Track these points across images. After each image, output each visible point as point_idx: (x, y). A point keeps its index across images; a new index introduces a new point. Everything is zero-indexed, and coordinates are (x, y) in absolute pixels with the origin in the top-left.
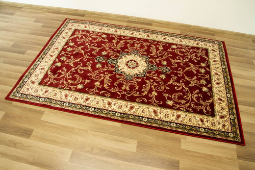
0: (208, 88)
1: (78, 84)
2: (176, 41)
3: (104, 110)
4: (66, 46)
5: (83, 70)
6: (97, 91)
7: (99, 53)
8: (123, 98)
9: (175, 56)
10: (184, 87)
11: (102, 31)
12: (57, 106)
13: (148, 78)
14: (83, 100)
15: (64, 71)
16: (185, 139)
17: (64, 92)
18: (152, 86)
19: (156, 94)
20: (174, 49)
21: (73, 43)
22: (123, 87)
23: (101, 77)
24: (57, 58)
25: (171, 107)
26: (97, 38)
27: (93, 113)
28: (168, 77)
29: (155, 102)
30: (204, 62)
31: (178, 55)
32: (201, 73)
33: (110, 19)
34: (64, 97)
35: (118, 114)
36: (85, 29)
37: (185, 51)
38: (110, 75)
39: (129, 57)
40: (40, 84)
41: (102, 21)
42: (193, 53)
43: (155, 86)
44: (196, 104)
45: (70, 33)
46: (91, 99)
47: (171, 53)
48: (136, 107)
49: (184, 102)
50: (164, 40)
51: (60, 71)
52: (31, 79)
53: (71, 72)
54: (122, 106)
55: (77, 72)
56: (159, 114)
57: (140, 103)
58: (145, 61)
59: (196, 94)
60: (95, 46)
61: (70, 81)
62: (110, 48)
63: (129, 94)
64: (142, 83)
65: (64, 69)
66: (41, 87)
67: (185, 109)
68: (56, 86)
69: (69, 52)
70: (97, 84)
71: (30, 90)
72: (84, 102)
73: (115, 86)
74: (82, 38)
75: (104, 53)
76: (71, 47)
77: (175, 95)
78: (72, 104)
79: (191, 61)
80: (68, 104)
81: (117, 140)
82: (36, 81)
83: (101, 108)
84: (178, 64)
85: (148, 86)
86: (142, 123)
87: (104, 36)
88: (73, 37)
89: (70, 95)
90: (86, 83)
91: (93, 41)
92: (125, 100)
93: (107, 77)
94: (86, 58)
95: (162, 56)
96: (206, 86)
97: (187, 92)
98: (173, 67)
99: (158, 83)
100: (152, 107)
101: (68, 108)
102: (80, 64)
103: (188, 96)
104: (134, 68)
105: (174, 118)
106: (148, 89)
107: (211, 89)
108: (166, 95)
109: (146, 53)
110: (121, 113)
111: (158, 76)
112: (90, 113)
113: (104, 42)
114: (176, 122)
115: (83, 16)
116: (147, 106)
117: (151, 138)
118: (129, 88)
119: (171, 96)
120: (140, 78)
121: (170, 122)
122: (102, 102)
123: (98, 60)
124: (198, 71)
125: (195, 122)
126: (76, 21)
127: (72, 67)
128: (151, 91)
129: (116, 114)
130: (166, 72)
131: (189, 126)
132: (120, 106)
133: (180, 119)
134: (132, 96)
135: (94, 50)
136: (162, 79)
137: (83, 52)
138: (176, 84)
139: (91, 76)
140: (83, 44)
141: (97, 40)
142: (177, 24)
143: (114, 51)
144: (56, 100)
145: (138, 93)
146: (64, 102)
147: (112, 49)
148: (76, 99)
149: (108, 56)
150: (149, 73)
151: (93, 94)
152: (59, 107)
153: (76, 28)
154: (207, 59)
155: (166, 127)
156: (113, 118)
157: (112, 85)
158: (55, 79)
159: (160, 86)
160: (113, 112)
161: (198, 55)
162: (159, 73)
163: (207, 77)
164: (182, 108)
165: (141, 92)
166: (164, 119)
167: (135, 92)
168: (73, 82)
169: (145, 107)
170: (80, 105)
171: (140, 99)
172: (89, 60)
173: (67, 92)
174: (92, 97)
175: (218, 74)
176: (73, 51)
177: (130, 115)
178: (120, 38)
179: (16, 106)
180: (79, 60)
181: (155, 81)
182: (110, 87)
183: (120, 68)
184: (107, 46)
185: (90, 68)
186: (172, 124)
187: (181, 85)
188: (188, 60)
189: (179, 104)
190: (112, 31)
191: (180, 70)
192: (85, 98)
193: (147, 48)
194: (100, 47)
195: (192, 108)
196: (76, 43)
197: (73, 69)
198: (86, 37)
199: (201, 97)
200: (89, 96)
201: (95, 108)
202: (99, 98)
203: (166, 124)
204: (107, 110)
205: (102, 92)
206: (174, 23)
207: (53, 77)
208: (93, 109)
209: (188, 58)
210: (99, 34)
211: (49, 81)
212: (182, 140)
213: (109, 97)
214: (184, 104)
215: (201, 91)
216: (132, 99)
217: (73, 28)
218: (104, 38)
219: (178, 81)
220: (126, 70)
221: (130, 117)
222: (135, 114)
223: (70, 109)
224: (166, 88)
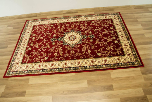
0: (118, 41)
1: (45, 57)
2: (93, 18)
3: (64, 68)
4: (31, 37)
5: (45, 48)
6: (57, 59)
7: (52, 36)
8: (72, 58)
9: (95, 27)
10: (104, 43)
11: (50, 23)
12: (36, 73)
13: (84, 44)
14: (50, 66)
15: (34, 52)
16: (113, 72)
17: (38, 64)
18: (87, 48)
19: (90, 51)
20: (94, 23)
21: (35, 34)
22: (70, 52)
23: (56, 50)
24: (28, 45)
25: (101, 57)
26: (48, 28)
27: (58, 72)
28: (94, 40)
29: (91, 56)
30: (112, 27)
31: (97, 26)
32: (112, 33)
33: (52, 15)
34: (38, 67)
35: (72, 68)
36: (39, 24)
37: (100, 23)
38: (61, 47)
39: (70, 34)
40: (22, 63)
41: (48, 17)
42: (104, 23)
43: (88, 47)
44: (114, 51)
45: (31, 29)
46: (54, 64)
47: (92, 26)
48: (81, 62)
49: (107, 51)
50: (87, 20)
51: (32, 52)
52: (16, 62)
53: (38, 52)
55: (42, 51)
56: (95, 62)
57: (83, 59)
58: (79, 34)
59: (112, 45)
60: (48, 33)
61: (39, 57)
62: (57, 32)
63: (75, 55)
64: (81, 47)
65: (34, 50)
66: (23, 65)
67: (108, 55)
68: (32, 62)
69: (34, 40)
70: (56, 54)
71: (17, 68)
72: (51, 67)
73: (66, 53)
74: (39, 30)
75: (55, 36)
76: (34, 37)
77: (101, 49)
78: (44, 69)
79: (104, 28)
80: (42, 70)
81: (76, 83)
82: (19, 62)
83: (62, 67)
84: (98, 31)
85: (85, 48)
87: (52, 25)
88: (33, 31)
89: (42, 65)
90: (49, 55)
91: (46, 30)
92: (74, 59)
93: (60, 49)
94: (45, 41)
95: (88, 29)
96: (116, 40)
97: (107, 46)
98: (95, 34)
99: (89, 45)
100: (90, 59)
101: (42, 73)
102: (42, 46)
103: (108, 48)
104: (74, 40)
105: (103, 62)
106: (85, 50)
107: (119, 41)
108: (96, 51)
109: (78, 30)
110: (74, 67)
111: (89, 41)
112: (56, 72)
113: (53, 29)
114: (105, 64)
115: (36, 16)
116: (87, 59)
117: (94, 76)
118: (74, 52)
119: (99, 50)
120: (79, 45)
121: (102, 65)
122: (61, 64)
123: (52, 41)
124: (110, 33)
125: (115, 61)
126: (33, 21)
127: (38, 49)
128: (87, 51)
130: (93, 37)
131: (113, 64)
132: (72, 64)
133: (107, 62)
134: (77, 56)
135: (48, 35)
136: (91, 42)
137: (42, 38)
138: (99, 43)
139: (51, 51)
140: (41, 33)
141: (49, 29)
142: (91, 8)
143: (60, 33)
144: (34, 70)
145: (80, 53)
146: (40, 70)
147: (58, 32)
148: (46, 66)
149: (57, 37)
150: (83, 40)
151: (55, 61)
152: (37, 73)
153: (34, 25)
154: (113, 24)
155: (101, 68)
157: (64, 53)
158: (30, 58)
159: (91, 47)
160: (69, 68)
161: (108, 23)
162: (89, 39)
163: (115, 34)
164: (106, 55)
165: (82, 53)
166: (98, 64)
167: (78, 53)
168: (41, 57)
169: (86, 60)
170: (49, 69)
171: (82, 57)
172: (47, 42)
173: (40, 64)
174: (55, 63)
175: (121, 32)
176: (36, 39)
177: (79, 67)
178: (61, 24)
179: (12, 80)
180: (41, 43)
181: (87, 44)
182: (63, 54)
183: (66, 42)
184: (55, 31)
185: (49, 47)
186: (103, 66)
187: (103, 43)
188: (102, 28)
189: (104, 53)
190: (55, 21)
191: (100, 35)
192: (51, 64)
193: (78, 27)
194: (52, 33)
195: (112, 54)
196: (36, 34)
197: (39, 49)
198: (41, 29)
199: (115, 47)
200: (53, 63)
201: (58, 69)
202: (59, 62)
203: (100, 66)
205: (60, 58)
206: (89, 8)
207: (28, 57)
208: (57, 69)
209: (102, 27)
210: (49, 25)
211: (27, 60)
212: (111, 73)
213: (65, 60)
214: (107, 53)
215: (114, 44)
216: (78, 58)
217: (32, 25)
218: (52, 27)
219: (100, 41)
220: (70, 42)
223: (44, 73)
224: (95, 46)
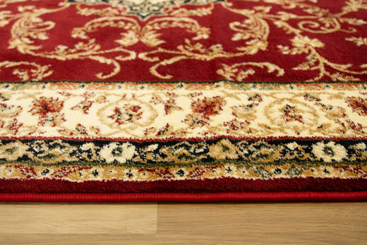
18: (279, 23)
19: (316, 43)
22: (120, 37)
35: (117, 153)
38: (44, 11)
43: (292, 22)
48: (231, 102)
54: (135, 109)
57: (247, 81)
63: (163, 56)
73: (78, 40)
86: (318, 173)
92: (153, 80)
106: (261, 32)
110: (140, 144)
116: (299, 89)
129: (106, 153)
134: (189, 63)
145: (217, 48)
156: (85, 176)
159: (316, 20)
160: (77, 143)
167: (199, 47)
169: (286, 93)
171: (243, 69)
177: (213, 142)
181: (277, 8)
182: (46, 45)
204: (25, 141)
213: (45, 80)
221: (215, 151)
222: (241, 133)
224: (351, 21)
